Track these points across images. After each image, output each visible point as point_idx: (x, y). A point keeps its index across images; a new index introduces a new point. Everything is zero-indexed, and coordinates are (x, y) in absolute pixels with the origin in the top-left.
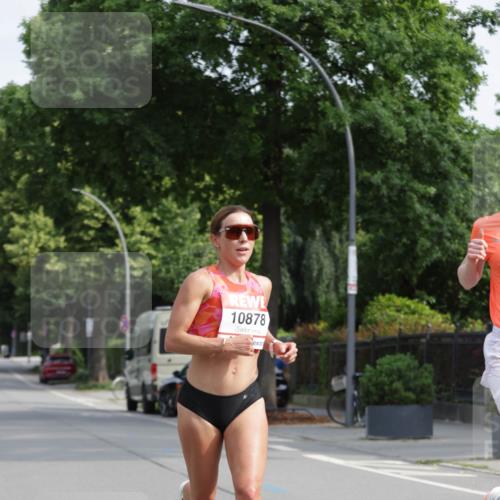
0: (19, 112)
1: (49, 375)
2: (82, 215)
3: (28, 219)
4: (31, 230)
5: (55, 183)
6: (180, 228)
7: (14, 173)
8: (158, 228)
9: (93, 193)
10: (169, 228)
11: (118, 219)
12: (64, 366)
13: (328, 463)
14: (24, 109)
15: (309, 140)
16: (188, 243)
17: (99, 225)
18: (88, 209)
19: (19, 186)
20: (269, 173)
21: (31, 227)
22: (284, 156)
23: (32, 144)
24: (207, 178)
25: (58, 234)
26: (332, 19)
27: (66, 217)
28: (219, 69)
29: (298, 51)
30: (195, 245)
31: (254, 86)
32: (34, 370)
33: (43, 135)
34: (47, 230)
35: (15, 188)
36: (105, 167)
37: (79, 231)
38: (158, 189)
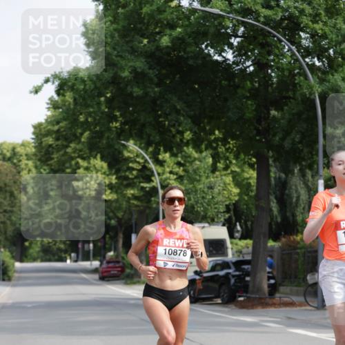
0: (82, 87)
1: (105, 274)
2: (128, 160)
3: (89, 163)
4: (92, 171)
5: (108, 138)
6: (198, 169)
7: (79, 131)
8: (182, 168)
9: (135, 145)
10: (190, 169)
11: (153, 163)
12: (116, 267)
13: (305, 335)
14: (85, 85)
15: (289, 104)
16: (203, 179)
17: (140, 167)
18: (132, 156)
19: (83, 140)
20: (260, 128)
21: (91, 169)
22: (271, 116)
23: (91, 110)
24: (217, 132)
25: (111, 174)
26: (305, 17)
27: (116, 162)
28: (224, 54)
29: (280, 41)
30: (209, 180)
31: (249, 67)
32: (95, 271)
33: (99, 104)
34: (103, 171)
35: (80, 142)
36: (143, 125)
37: (126, 171)
38: (181, 140)
